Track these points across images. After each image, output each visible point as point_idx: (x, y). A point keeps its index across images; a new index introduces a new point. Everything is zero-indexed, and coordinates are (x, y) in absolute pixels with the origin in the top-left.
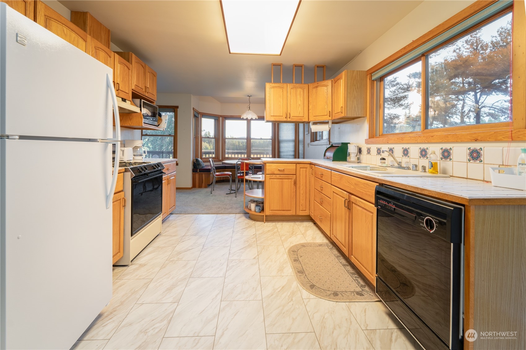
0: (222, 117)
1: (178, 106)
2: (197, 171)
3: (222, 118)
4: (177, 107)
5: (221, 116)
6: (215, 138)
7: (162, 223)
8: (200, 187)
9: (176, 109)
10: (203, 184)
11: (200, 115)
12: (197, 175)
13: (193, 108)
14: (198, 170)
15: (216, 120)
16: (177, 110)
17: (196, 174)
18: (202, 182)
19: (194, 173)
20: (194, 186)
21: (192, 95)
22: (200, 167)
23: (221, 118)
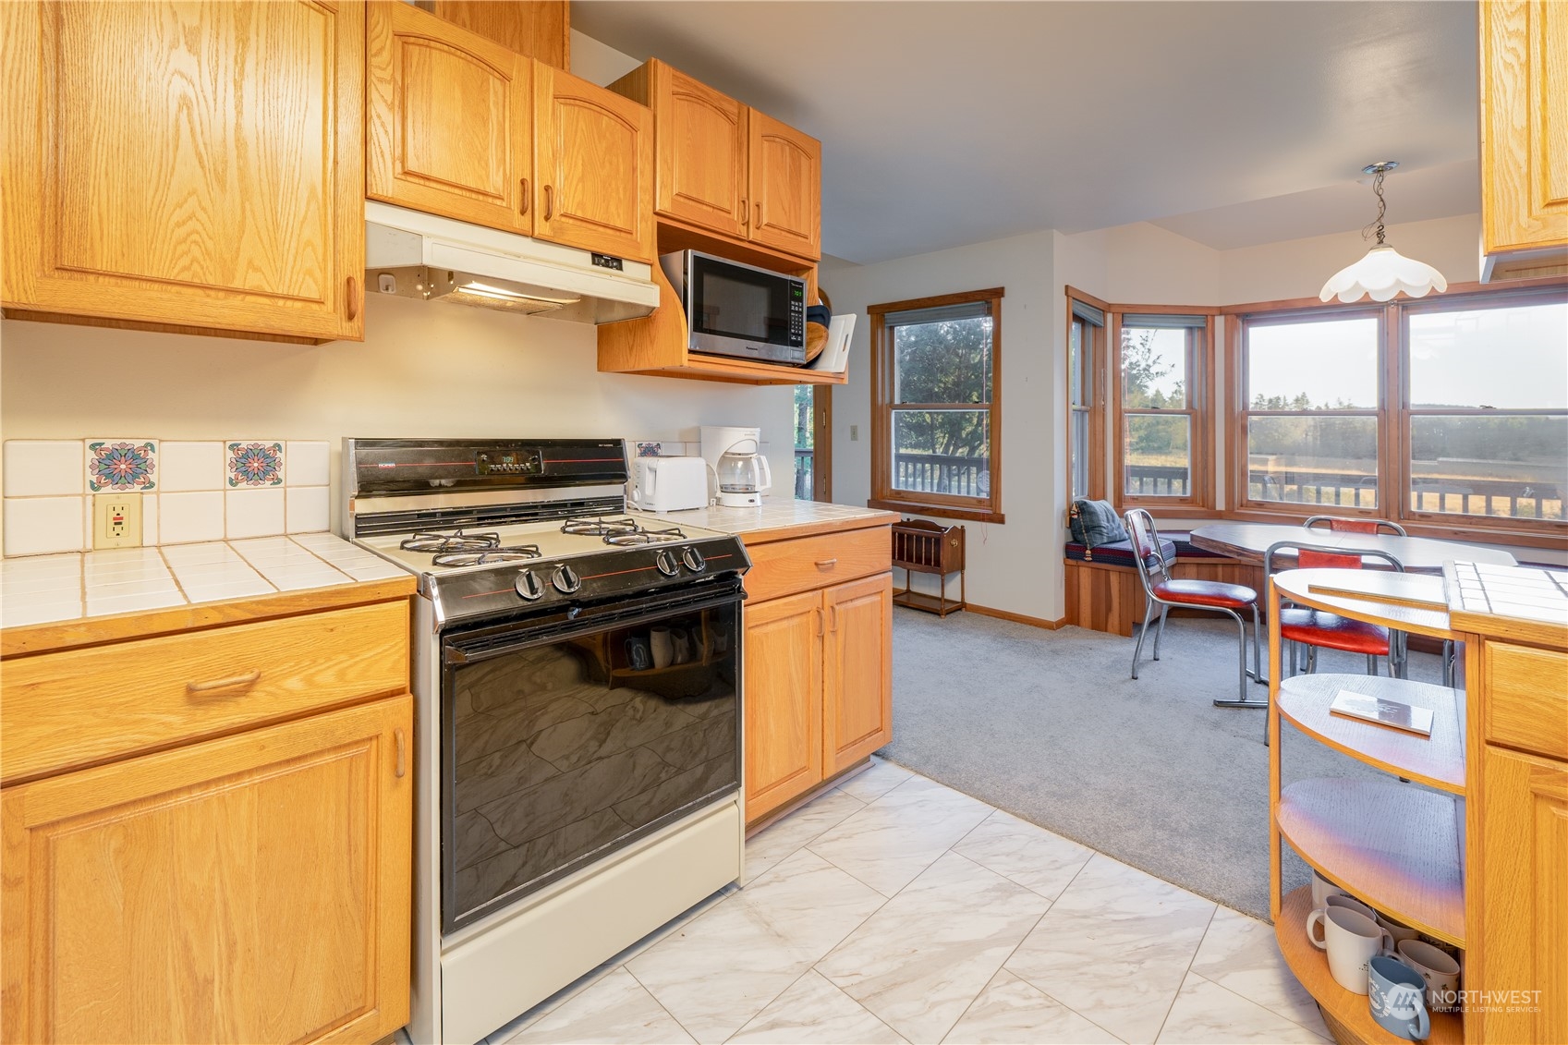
0: (1226, 314)
1: (1003, 288)
2: (1081, 557)
3: (1226, 321)
4: (999, 293)
5: (1222, 311)
6: (1190, 410)
7: (746, 841)
8: (1099, 625)
9: (994, 301)
10: (1114, 619)
11: (1110, 317)
12: (1085, 575)
13: (1067, 287)
14: (1088, 552)
15: (1197, 334)
16: (999, 305)
17: (1082, 569)
18: (1109, 609)
19: (1071, 562)
20: (1072, 618)
21: (1054, 230)
22: (1100, 541)
23: (1220, 322)
